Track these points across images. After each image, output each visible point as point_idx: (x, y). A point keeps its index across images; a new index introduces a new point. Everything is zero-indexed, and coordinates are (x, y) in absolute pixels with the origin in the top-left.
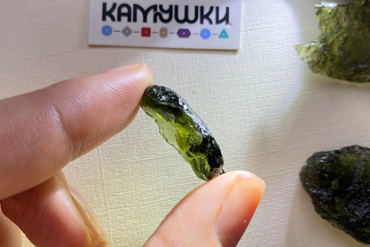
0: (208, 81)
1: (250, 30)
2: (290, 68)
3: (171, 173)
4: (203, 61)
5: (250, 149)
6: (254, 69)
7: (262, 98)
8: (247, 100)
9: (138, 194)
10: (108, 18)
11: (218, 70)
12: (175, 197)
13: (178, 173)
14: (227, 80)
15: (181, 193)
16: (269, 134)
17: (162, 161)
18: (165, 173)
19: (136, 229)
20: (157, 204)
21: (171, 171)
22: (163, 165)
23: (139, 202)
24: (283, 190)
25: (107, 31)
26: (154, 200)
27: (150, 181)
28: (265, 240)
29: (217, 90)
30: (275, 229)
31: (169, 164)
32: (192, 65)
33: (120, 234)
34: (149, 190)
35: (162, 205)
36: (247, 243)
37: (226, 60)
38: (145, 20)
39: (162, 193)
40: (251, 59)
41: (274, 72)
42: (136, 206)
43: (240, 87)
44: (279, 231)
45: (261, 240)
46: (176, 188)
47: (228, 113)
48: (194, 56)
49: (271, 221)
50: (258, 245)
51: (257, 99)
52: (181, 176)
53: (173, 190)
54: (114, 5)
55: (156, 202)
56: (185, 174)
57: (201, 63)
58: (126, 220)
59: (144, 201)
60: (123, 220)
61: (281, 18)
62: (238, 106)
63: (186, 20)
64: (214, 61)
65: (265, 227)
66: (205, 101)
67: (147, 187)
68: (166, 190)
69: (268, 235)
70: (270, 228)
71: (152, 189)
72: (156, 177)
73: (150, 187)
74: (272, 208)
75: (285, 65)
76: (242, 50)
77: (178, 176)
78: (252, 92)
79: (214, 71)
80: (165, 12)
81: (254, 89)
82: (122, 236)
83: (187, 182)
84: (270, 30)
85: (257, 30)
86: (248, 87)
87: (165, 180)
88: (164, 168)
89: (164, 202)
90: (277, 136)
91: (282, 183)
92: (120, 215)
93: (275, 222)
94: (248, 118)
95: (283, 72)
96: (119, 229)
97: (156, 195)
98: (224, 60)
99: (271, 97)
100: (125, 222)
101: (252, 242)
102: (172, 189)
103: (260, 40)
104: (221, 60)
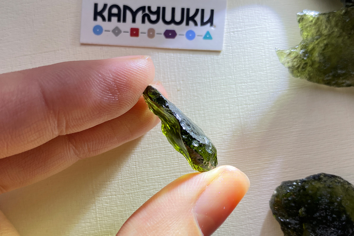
0: (192, 80)
1: (233, 32)
2: (270, 69)
3: (155, 165)
4: (187, 60)
5: (229, 144)
7: (242, 97)
8: (228, 99)
9: (124, 184)
10: (99, 18)
11: (202, 69)
12: (158, 187)
13: (162, 165)
14: (209, 80)
15: (163, 184)
16: (248, 131)
17: (147, 154)
18: (149, 165)
19: (121, 216)
20: (141, 193)
21: (155, 163)
22: (148, 157)
23: (124, 191)
24: (259, 183)
25: (98, 30)
26: (138, 190)
27: (135, 172)
28: (240, 230)
29: (200, 89)
30: (250, 219)
31: (153, 157)
32: (177, 64)
33: (106, 220)
34: (134, 180)
35: (145, 194)
36: (223, 232)
37: (209, 60)
38: (134, 21)
39: (146, 183)
40: (233, 60)
42: (122, 195)
43: (222, 86)
44: (254, 221)
45: (236, 230)
46: (159, 179)
47: (209, 110)
48: (179, 56)
49: (247, 212)
50: (234, 234)
51: (237, 97)
52: (164, 168)
53: (157, 181)
54: (105, 6)
55: (141, 191)
56: (168, 166)
57: (186, 62)
58: (112, 207)
59: (129, 190)
60: (109, 208)
61: (263, 21)
62: (220, 104)
63: (173, 21)
64: (198, 61)
65: (240, 217)
66: (188, 98)
67: (132, 178)
68: (150, 181)
69: (244, 225)
71: (137, 179)
72: (141, 168)
73: (135, 177)
75: (265, 66)
76: (225, 51)
77: (161, 168)
78: (233, 91)
79: (197, 70)
80: (153, 13)
81: (235, 89)
82: (108, 222)
83: (169, 174)
84: (252, 33)
85: (240, 31)
86: (229, 86)
87: (149, 171)
88: (148, 161)
89: (148, 191)
90: (255, 133)
91: (258, 176)
92: (107, 202)
93: (251, 213)
94: (228, 115)
95: (263, 73)
96: (105, 215)
97: (141, 185)
98: (207, 60)
99: (251, 96)
100: (111, 209)
101: (228, 231)
102: (155, 180)
103: (242, 42)
104: (204, 61)
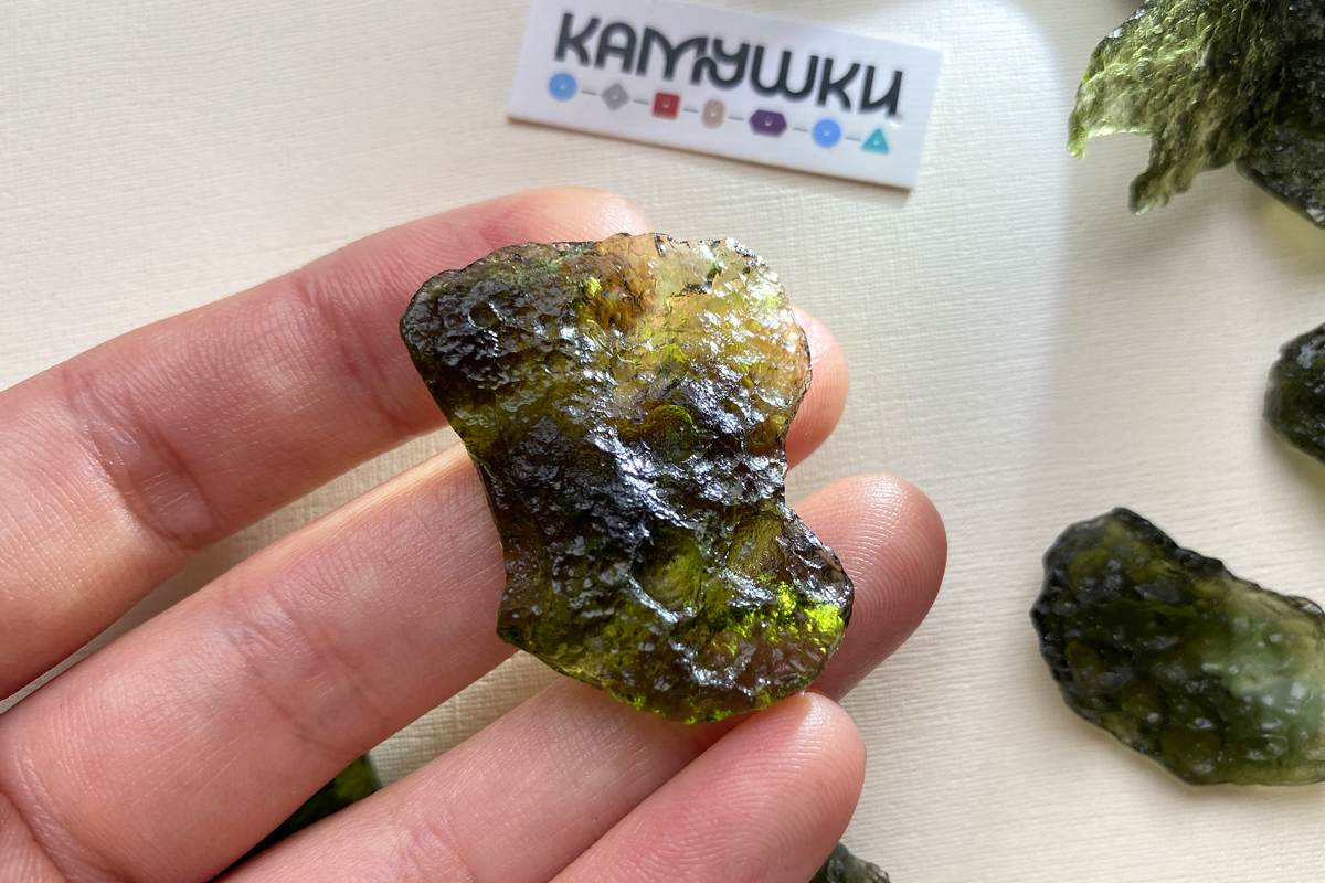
2: (972, 293)
6: (870, 294)
7: (889, 374)
40: (863, 267)
41: (926, 303)
70: (895, 732)
74: (901, 678)
75: (958, 285)
95: (952, 305)
99: (915, 372)
